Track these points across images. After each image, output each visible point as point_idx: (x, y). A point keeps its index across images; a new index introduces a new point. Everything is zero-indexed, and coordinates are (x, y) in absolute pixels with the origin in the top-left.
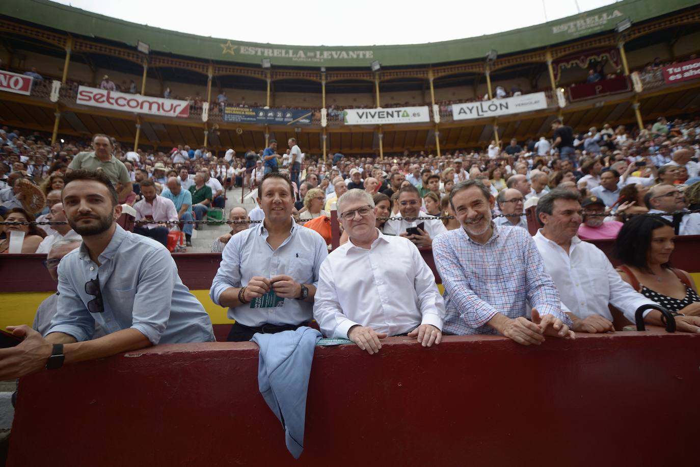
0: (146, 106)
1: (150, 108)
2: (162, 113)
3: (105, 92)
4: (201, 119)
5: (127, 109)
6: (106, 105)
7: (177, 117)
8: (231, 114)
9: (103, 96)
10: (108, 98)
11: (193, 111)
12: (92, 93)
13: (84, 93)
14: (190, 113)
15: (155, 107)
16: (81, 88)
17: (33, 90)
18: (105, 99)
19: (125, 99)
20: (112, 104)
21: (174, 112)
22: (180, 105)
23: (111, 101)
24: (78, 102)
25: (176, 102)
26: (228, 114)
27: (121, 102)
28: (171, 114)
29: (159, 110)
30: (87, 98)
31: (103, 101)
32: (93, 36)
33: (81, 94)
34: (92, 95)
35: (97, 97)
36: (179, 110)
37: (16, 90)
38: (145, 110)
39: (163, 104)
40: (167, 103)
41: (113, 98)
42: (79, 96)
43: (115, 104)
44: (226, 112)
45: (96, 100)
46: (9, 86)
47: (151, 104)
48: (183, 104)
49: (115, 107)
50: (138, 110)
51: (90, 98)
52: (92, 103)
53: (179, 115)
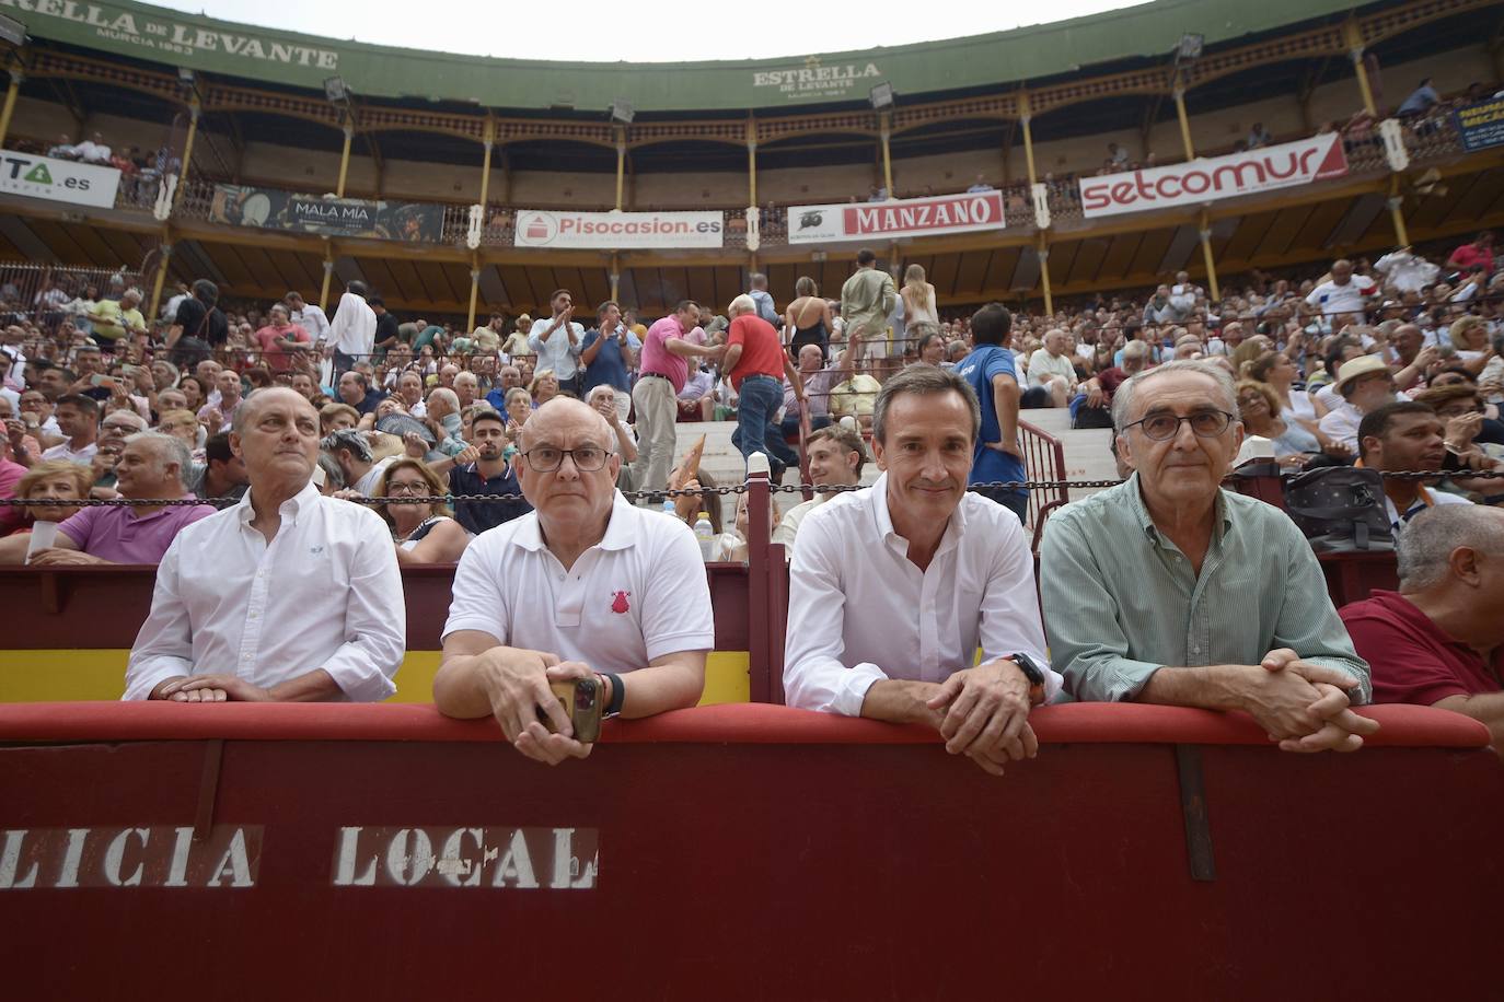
0: (1227, 178)
1: (1239, 182)
2: (1272, 183)
3: (1130, 177)
4: (1387, 167)
5: (1185, 199)
6: (1141, 205)
7: (1316, 181)
8: (1484, 125)
9: (1129, 186)
10: (1141, 187)
11: (1356, 155)
12: (1106, 187)
13: (1092, 193)
14: (1351, 162)
15: (1249, 174)
16: (1085, 184)
17: (1008, 217)
18: (1134, 191)
19: (1176, 179)
20: (1153, 198)
21: (1305, 171)
22: (1314, 151)
23: (1151, 191)
24: (1088, 214)
25: (1300, 148)
26: (1475, 128)
27: (1169, 187)
28: (1299, 178)
29: (1262, 178)
30: (1102, 201)
31: (1134, 198)
32: (1077, 68)
33: (1088, 197)
34: (1108, 192)
35: (1119, 192)
36: (1314, 163)
37: (983, 225)
38: (1229, 189)
39: (1268, 161)
40: (1279, 156)
41: (1150, 185)
42: (1086, 202)
43: (1158, 196)
44: (1466, 123)
45: (1120, 200)
46: (971, 222)
47: (1237, 171)
48: (1324, 143)
49: (1161, 203)
50: (1211, 195)
51: (1107, 202)
52: (1115, 208)
53: (1321, 175)
